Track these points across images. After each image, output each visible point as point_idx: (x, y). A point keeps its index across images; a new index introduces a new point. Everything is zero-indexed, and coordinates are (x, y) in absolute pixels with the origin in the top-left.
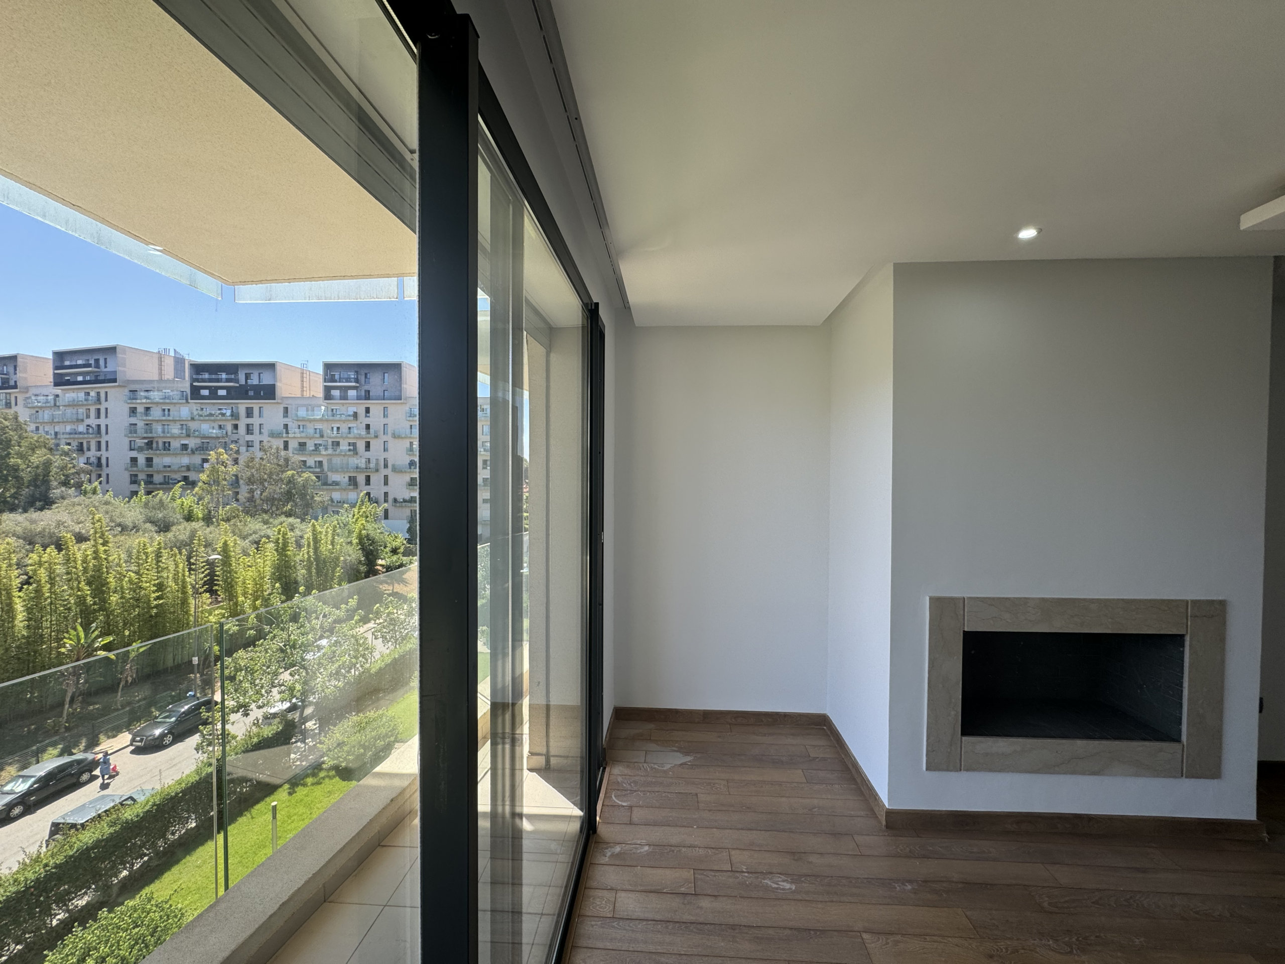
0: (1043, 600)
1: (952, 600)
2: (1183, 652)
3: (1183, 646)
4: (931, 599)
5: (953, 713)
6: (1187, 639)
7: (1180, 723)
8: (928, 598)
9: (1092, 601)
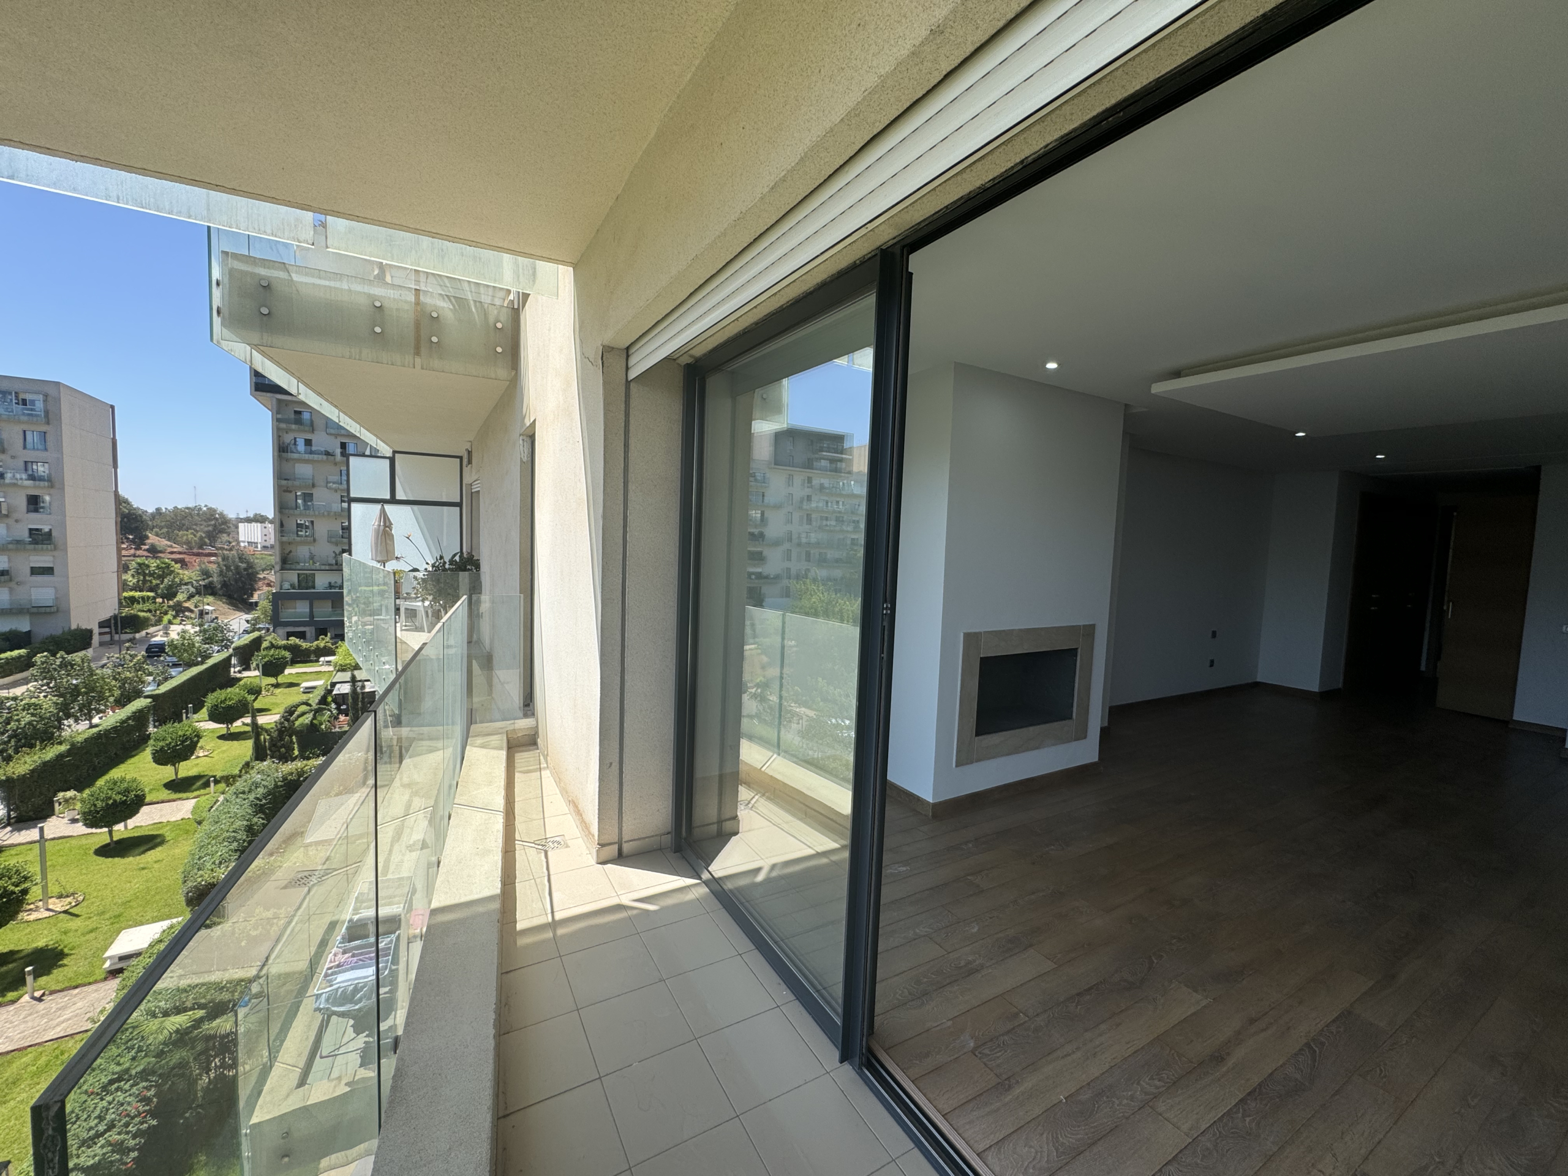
0: (1021, 630)
1: (975, 633)
2: (1076, 660)
3: (1076, 656)
4: (965, 634)
5: (972, 720)
6: (1079, 650)
7: (1072, 706)
8: (962, 635)
9: (1042, 629)
